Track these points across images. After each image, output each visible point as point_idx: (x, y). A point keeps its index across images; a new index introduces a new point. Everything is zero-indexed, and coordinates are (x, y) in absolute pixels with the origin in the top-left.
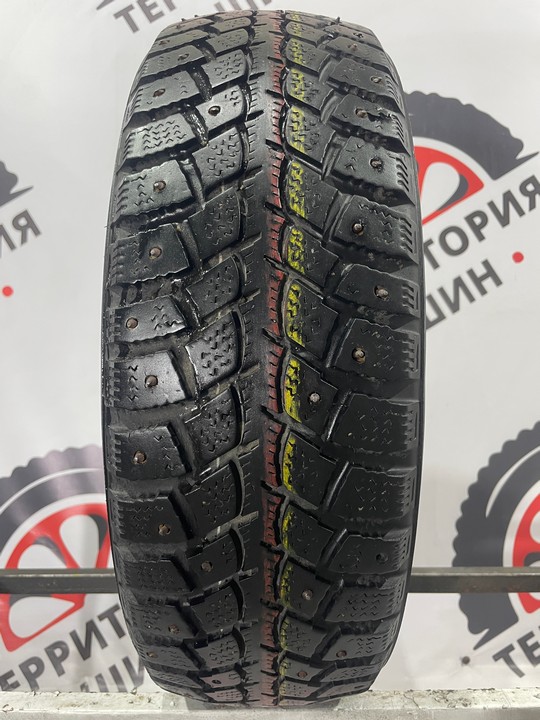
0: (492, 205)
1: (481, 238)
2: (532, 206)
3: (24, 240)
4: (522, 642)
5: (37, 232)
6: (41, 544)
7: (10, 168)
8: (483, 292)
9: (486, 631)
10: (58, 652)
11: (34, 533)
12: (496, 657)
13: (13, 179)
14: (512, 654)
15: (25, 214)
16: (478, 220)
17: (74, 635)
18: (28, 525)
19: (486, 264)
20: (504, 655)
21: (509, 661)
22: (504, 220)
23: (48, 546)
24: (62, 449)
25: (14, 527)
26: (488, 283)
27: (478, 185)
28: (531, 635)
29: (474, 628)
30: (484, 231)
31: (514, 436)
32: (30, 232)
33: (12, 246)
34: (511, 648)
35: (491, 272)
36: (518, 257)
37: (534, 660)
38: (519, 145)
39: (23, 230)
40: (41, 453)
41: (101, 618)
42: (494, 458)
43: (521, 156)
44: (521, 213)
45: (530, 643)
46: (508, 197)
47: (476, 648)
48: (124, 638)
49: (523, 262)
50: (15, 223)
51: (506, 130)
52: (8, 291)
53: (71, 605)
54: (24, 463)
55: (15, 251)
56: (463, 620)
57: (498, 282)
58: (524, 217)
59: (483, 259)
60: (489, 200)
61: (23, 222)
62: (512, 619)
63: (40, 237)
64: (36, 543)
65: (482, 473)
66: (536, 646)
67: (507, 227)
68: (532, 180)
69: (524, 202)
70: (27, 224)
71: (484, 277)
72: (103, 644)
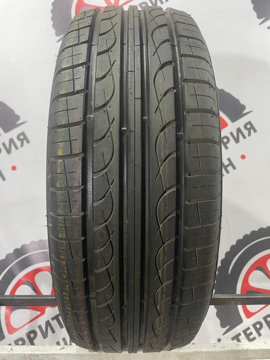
0: (231, 134)
1: (227, 148)
2: (249, 134)
3: (22, 145)
4: (245, 332)
5: (28, 142)
6: (26, 284)
7: (17, 113)
8: (228, 172)
9: (228, 326)
10: (32, 335)
11: (23, 279)
12: (233, 339)
13: (18, 118)
14: (239, 337)
15: (23, 134)
16: (225, 140)
17: (40, 327)
18: (20, 275)
19: (229, 159)
20: (237, 338)
21: (239, 341)
22: (237, 140)
23: (29, 286)
24: (37, 241)
25: (14, 276)
26: (230, 168)
27: (225, 125)
28: (249, 329)
29: (223, 326)
30: (228, 145)
31: (241, 238)
32: (25, 142)
33: (17, 148)
34: (240, 334)
35: (231, 164)
36: (243, 157)
37: (250, 340)
38: (244, 107)
39: (22, 141)
40: (27, 243)
41: (53, 319)
42: (232, 247)
43: (244, 112)
44: (244, 137)
45: (248, 332)
46: (239, 130)
47: (223, 334)
48: (63, 329)
49: (245, 159)
50: (18, 137)
51: (238, 101)
52: (14, 168)
53: (39, 313)
54: (19, 247)
55: (18, 150)
56: (218, 321)
57: (234, 168)
58: (246, 139)
59: (228, 158)
60: (230, 132)
61: (22, 137)
62: (241, 321)
63: (29, 144)
64: (23, 284)
65: (227, 254)
66: (251, 333)
67: (238, 144)
68: (250, 123)
69: (246, 132)
70: (23, 138)
71: (228, 166)
72: (53, 331)
